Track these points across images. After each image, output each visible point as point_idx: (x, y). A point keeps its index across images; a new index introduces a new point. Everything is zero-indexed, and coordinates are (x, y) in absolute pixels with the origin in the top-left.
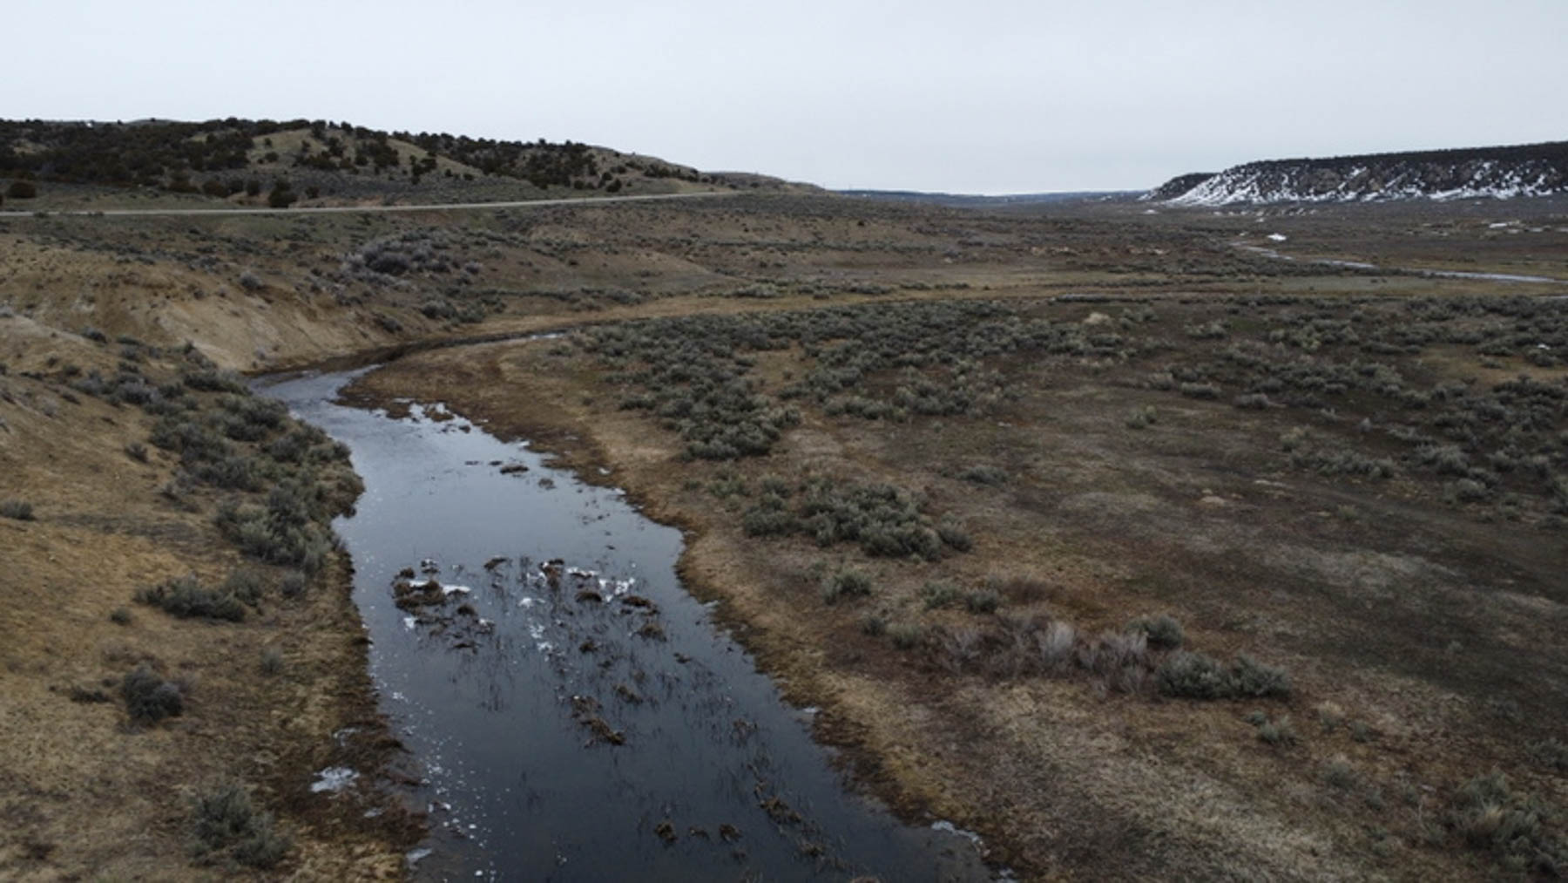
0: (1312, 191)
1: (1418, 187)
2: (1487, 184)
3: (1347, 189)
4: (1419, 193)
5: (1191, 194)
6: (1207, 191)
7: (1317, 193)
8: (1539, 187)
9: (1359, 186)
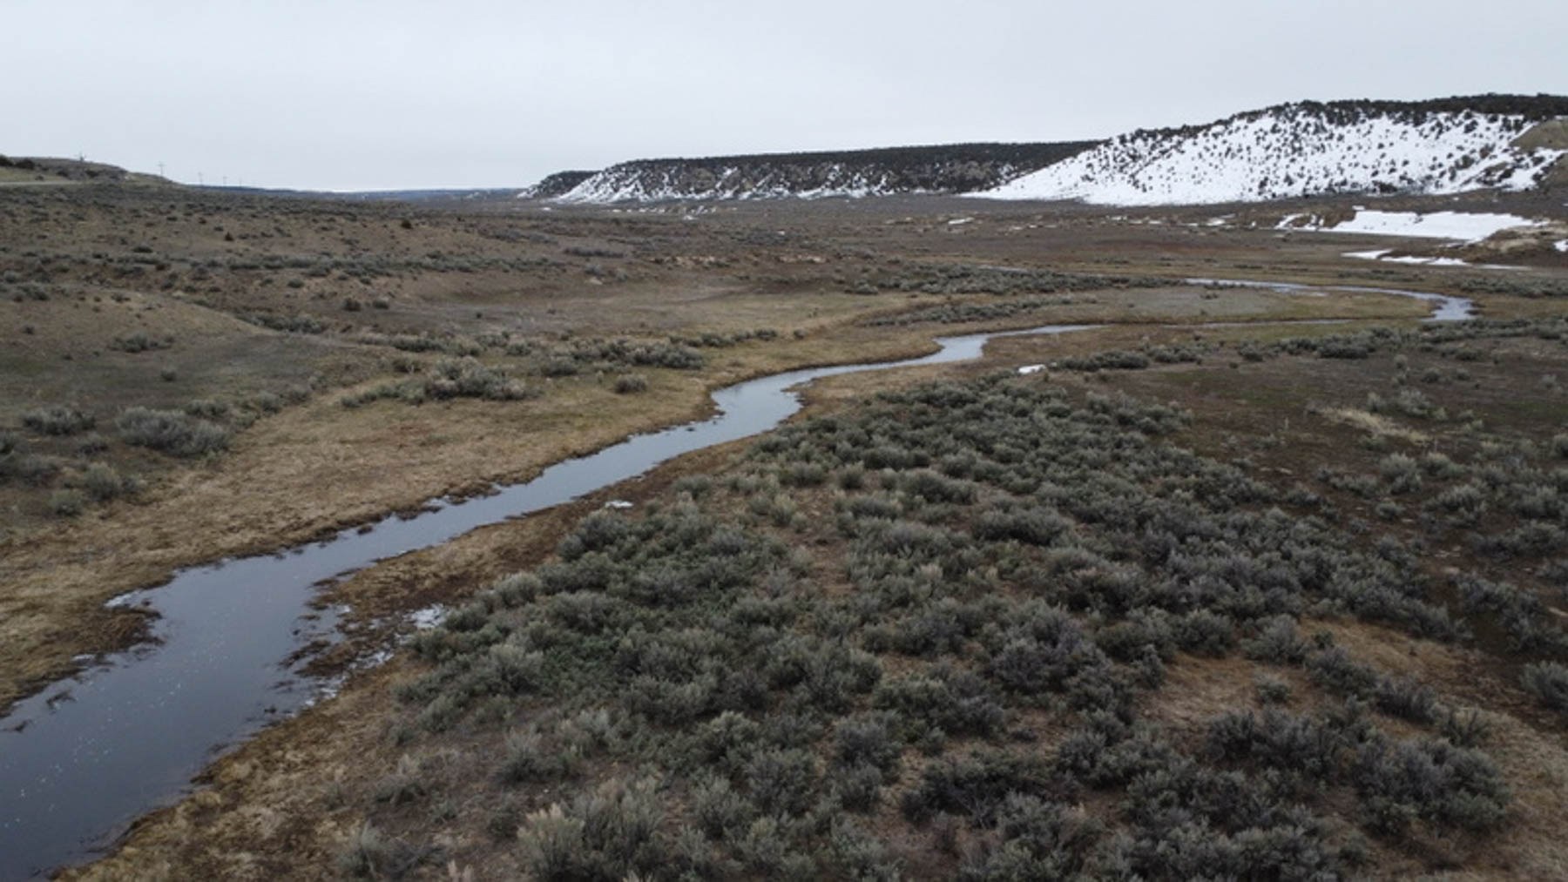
0: (692, 189)
1: (785, 186)
2: (841, 185)
3: (723, 188)
4: (786, 192)
5: (576, 192)
6: (592, 189)
7: (698, 191)
8: (883, 188)
9: (734, 185)
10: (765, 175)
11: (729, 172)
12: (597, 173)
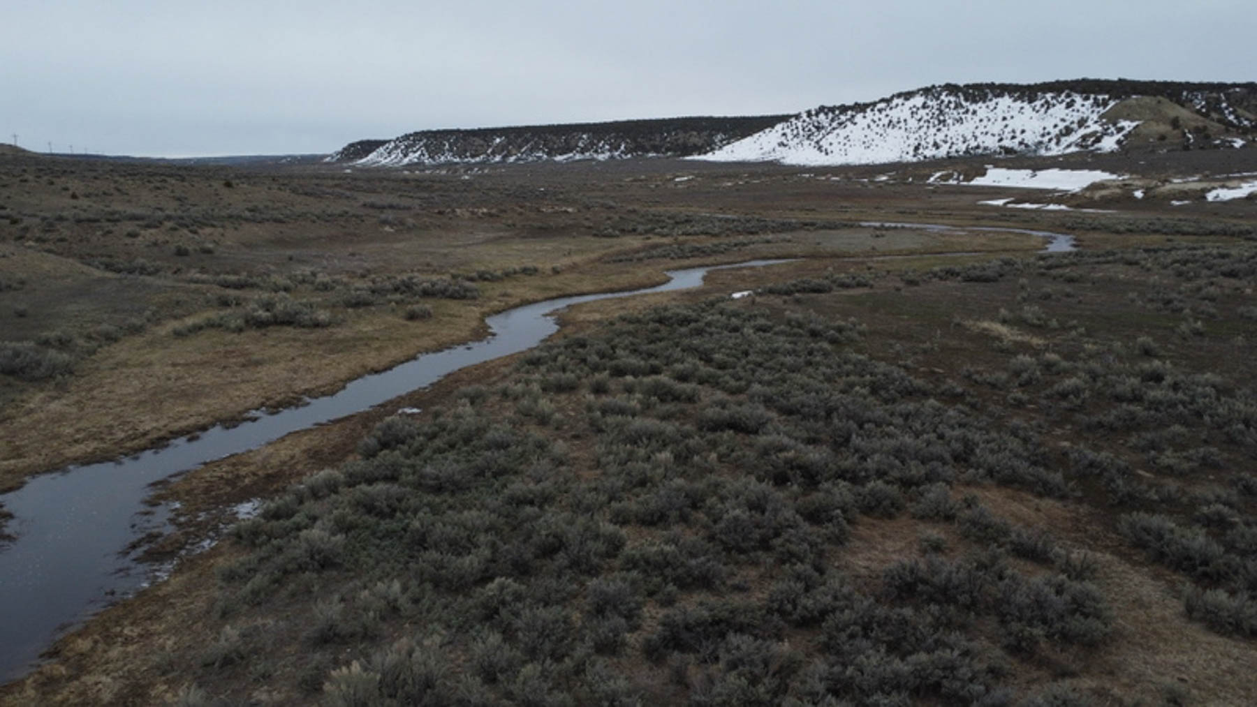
0: (468, 154)
1: (544, 152)
2: (588, 150)
3: (493, 153)
4: (545, 157)
5: (372, 156)
6: (386, 155)
7: (473, 156)
8: (622, 152)
9: (503, 151)
10: (528, 143)
11: (498, 140)
12: (389, 141)
